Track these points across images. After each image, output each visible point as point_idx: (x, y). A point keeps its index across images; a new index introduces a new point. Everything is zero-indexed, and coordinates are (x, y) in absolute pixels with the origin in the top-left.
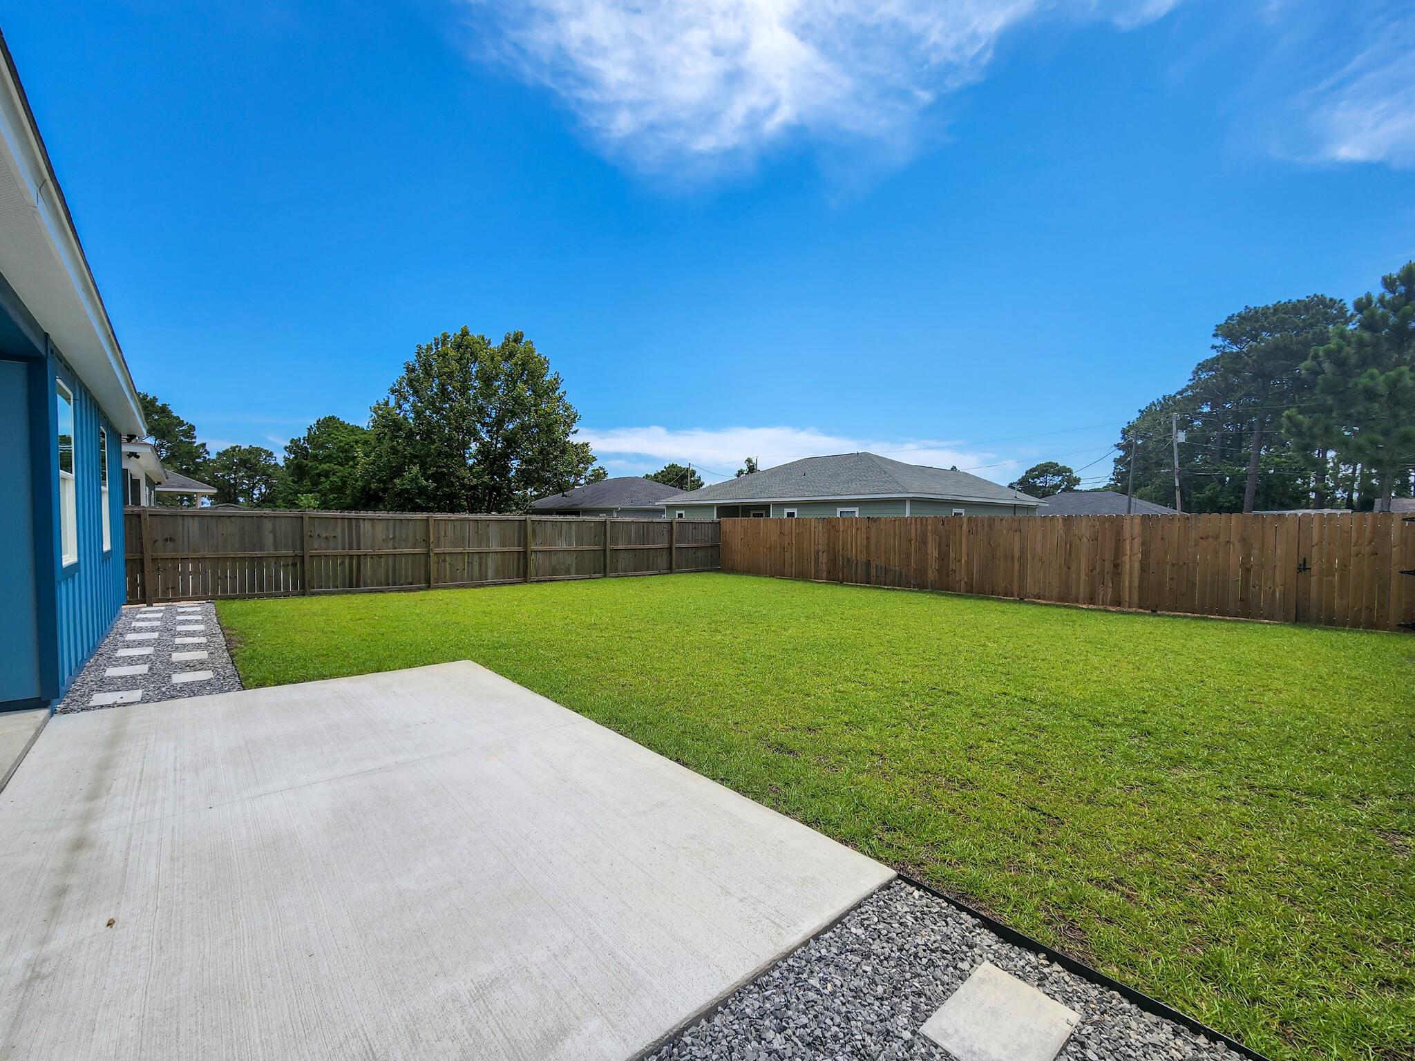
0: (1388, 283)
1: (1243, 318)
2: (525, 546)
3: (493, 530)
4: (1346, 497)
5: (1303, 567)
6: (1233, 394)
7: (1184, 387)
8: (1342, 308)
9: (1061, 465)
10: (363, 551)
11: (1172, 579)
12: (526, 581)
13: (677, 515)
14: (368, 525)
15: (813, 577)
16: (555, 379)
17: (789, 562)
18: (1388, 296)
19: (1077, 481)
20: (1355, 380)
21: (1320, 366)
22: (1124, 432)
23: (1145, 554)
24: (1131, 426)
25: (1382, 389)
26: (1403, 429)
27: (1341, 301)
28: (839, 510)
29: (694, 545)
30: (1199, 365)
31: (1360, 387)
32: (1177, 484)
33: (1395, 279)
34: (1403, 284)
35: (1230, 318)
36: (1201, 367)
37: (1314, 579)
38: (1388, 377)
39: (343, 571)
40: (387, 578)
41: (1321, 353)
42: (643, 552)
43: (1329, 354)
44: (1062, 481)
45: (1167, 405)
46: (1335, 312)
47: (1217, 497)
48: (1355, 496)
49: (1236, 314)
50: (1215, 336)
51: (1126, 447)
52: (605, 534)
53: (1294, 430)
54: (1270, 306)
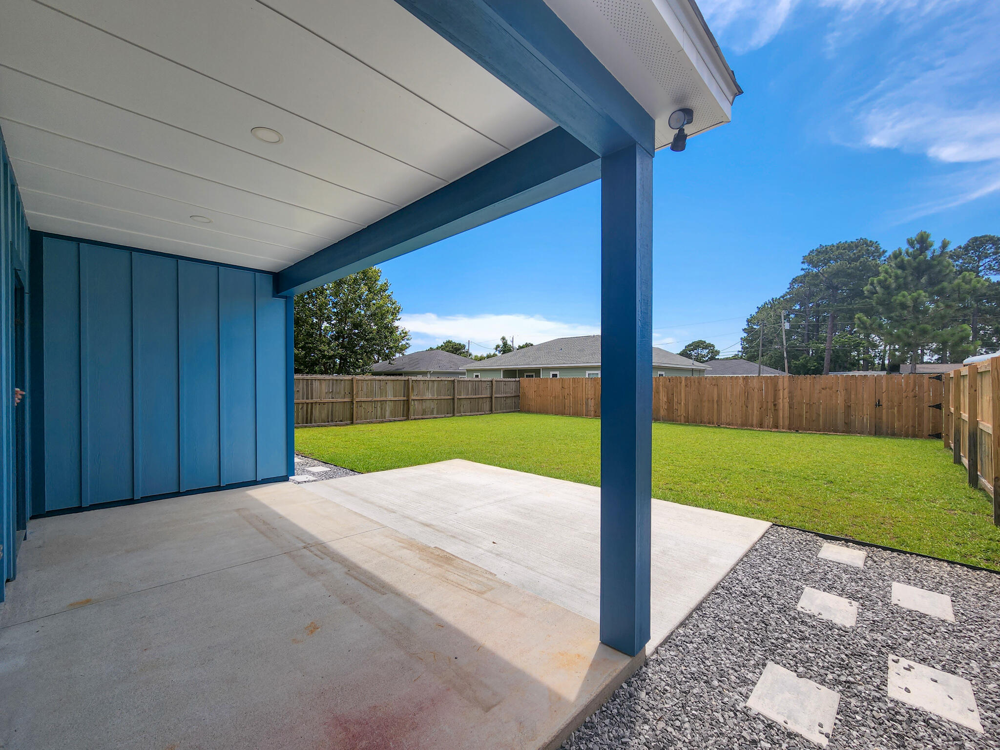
0: (911, 243)
1: (819, 252)
2: (408, 396)
3: (390, 387)
4: (881, 363)
5: (879, 404)
6: (814, 297)
7: (784, 293)
8: (877, 247)
9: (707, 342)
10: (314, 400)
11: (807, 412)
12: (408, 419)
13: (474, 376)
14: (317, 383)
15: (585, 415)
16: (385, 283)
17: (568, 405)
18: (911, 250)
19: (718, 353)
20: (894, 297)
21: (875, 289)
22: (748, 321)
23: (791, 398)
24: (752, 317)
25: (910, 303)
26: (921, 326)
27: (876, 242)
28: (588, 372)
29: (505, 395)
30: (794, 279)
31: (898, 301)
32: (785, 356)
33: (914, 241)
34: (918, 243)
35: (812, 252)
36: (795, 281)
37: (884, 411)
38: (913, 296)
39: (303, 412)
40: (328, 418)
41: (875, 282)
42: (475, 401)
43: (880, 282)
44: (708, 353)
45: (774, 305)
46: (873, 249)
47: (807, 363)
48: (886, 362)
49: (815, 250)
50: (803, 263)
51: (749, 331)
52: (454, 388)
53: (862, 326)
54: (835, 244)
